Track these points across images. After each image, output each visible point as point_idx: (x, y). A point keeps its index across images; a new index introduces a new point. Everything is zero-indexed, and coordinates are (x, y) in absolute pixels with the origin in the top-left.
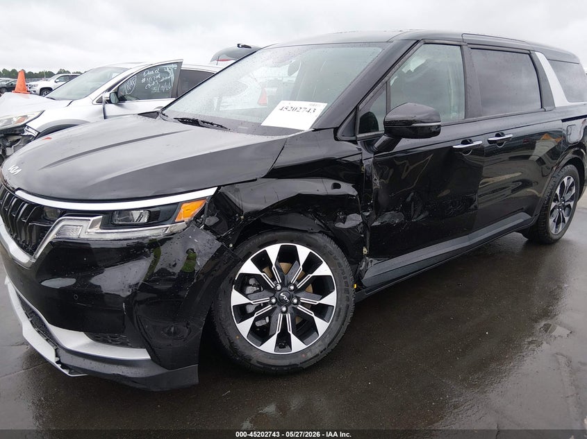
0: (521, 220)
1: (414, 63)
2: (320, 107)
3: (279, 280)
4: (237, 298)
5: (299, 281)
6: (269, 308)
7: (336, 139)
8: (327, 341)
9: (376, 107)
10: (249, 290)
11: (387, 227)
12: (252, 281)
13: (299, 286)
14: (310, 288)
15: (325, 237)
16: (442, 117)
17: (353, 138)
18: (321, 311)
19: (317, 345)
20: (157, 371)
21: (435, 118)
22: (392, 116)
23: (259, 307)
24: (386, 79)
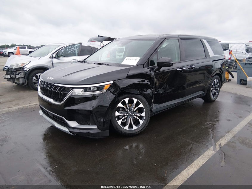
0: (201, 94)
1: (164, 45)
2: (138, 59)
3: (129, 109)
4: (117, 114)
5: (134, 109)
6: (126, 117)
7: (144, 68)
8: (143, 126)
9: (154, 58)
10: (120, 112)
11: (159, 94)
12: (121, 109)
13: (134, 110)
14: (137, 111)
15: (141, 96)
16: (173, 61)
17: (148, 67)
18: (141, 117)
19: (140, 127)
20: (99, 131)
21: (171, 61)
22: (159, 61)
23: (123, 117)
24: (157, 50)
